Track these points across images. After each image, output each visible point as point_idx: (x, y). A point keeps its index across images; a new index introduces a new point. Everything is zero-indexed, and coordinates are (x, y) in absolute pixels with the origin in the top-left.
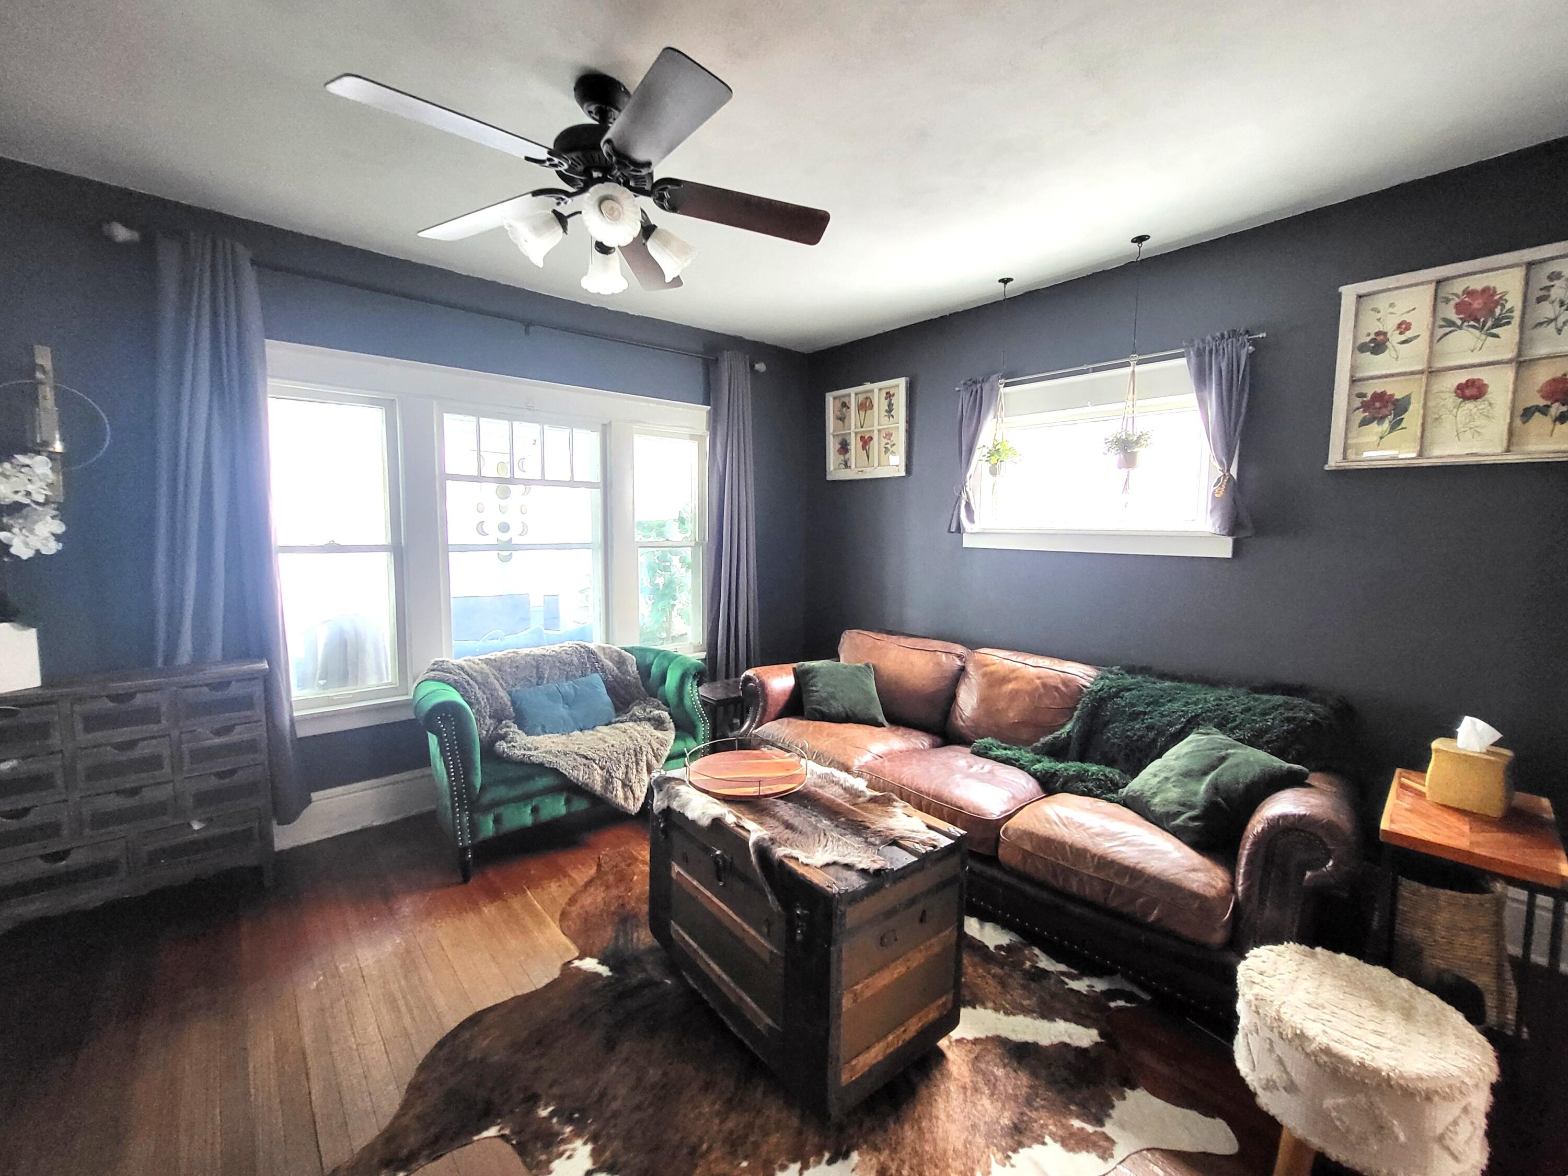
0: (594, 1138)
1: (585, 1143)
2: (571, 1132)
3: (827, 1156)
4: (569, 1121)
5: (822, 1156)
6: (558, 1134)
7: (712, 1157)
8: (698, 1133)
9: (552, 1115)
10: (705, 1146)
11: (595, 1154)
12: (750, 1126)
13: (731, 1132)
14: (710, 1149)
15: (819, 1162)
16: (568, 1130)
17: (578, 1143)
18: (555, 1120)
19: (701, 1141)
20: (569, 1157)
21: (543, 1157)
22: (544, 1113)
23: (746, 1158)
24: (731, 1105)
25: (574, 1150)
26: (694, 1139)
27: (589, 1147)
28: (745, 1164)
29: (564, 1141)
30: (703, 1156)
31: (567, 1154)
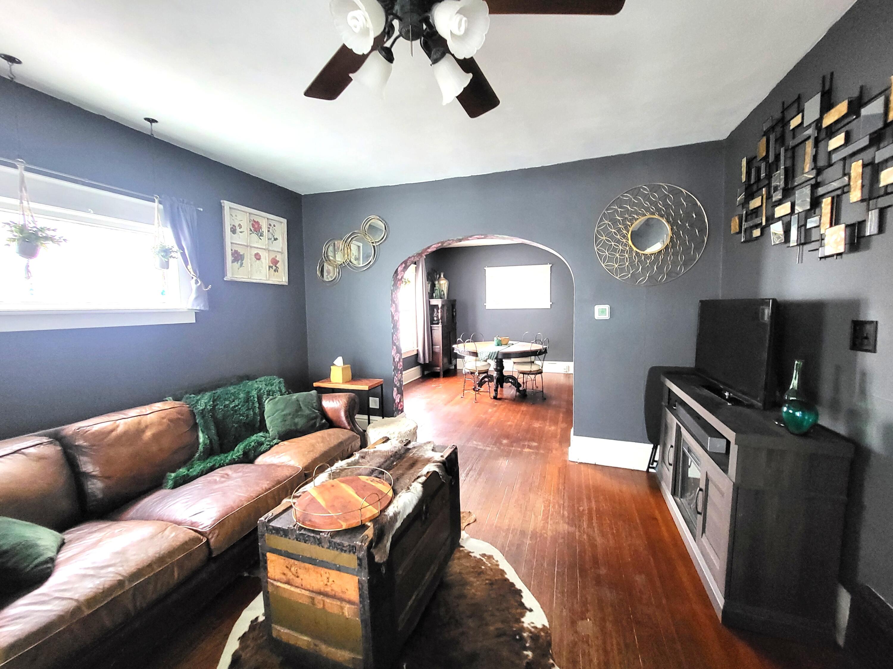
0: (518, 621)
1: (523, 622)
2: (524, 632)
3: (461, 549)
4: (522, 638)
5: (462, 550)
6: (531, 637)
7: (488, 577)
8: (484, 587)
9: (526, 649)
10: (487, 582)
11: (523, 615)
12: (468, 573)
13: (475, 577)
14: (487, 580)
15: (465, 550)
16: (525, 635)
17: (525, 625)
18: (528, 645)
19: (486, 584)
20: (533, 623)
21: (542, 634)
22: (529, 653)
23: (481, 568)
24: (464, 583)
25: (529, 624)
26: (487, 586)
27: (523, 620)
28: (483, 567)
29: (531, 632)
30: (490, 580)
31: (532, 625)
